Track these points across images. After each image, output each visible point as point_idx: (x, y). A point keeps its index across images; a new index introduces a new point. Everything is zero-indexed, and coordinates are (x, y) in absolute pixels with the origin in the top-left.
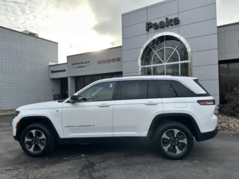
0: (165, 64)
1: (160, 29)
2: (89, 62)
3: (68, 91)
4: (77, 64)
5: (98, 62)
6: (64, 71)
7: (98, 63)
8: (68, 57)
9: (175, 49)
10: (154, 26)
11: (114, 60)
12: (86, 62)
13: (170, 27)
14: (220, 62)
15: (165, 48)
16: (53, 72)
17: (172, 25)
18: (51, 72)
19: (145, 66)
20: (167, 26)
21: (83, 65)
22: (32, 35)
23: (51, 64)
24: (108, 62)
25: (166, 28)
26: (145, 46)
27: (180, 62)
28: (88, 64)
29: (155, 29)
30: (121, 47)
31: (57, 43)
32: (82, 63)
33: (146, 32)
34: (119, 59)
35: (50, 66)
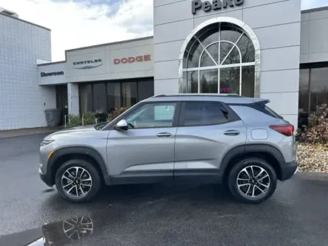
0: (219, 66)
1: (213, 12)
2: (100, 60)
3: (67, 104)
4: (82, 63)
5: (115, 60)
6: (61, 73)
7: (115, 63)
8: (67, 52)
9: (235, 45)
10: (204, 6)
11: (140, 59)
12: (96, 61)
13: (229, 9)
14: (303, 66)
15: (219, 42)
16: (43, 75)
17: (232, 6)
18: (40, 75)
19: (189, 69)
20: (225, 7)
21: (91, 65)
22: (8, 14)
23: (40, 62)
24: (130, 62)
25: (223, 10)
26: (189, 38)
27: (241, 65)
28: (99, 63)
29: (207, 11)
30: (152, 37)
31: (49, 30)
32: (89, 62)
33: (192, 16)
34: (147, 58)
35: (39, 65)
